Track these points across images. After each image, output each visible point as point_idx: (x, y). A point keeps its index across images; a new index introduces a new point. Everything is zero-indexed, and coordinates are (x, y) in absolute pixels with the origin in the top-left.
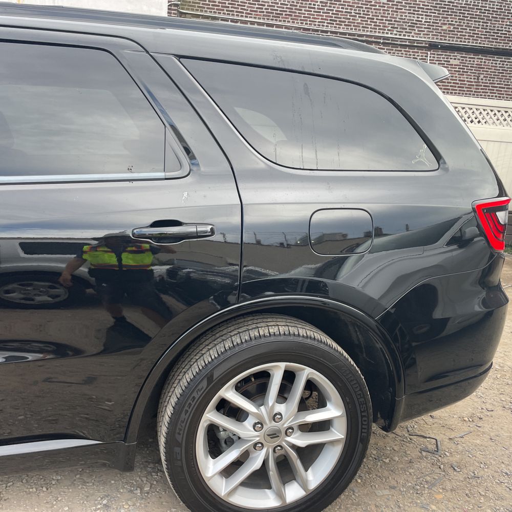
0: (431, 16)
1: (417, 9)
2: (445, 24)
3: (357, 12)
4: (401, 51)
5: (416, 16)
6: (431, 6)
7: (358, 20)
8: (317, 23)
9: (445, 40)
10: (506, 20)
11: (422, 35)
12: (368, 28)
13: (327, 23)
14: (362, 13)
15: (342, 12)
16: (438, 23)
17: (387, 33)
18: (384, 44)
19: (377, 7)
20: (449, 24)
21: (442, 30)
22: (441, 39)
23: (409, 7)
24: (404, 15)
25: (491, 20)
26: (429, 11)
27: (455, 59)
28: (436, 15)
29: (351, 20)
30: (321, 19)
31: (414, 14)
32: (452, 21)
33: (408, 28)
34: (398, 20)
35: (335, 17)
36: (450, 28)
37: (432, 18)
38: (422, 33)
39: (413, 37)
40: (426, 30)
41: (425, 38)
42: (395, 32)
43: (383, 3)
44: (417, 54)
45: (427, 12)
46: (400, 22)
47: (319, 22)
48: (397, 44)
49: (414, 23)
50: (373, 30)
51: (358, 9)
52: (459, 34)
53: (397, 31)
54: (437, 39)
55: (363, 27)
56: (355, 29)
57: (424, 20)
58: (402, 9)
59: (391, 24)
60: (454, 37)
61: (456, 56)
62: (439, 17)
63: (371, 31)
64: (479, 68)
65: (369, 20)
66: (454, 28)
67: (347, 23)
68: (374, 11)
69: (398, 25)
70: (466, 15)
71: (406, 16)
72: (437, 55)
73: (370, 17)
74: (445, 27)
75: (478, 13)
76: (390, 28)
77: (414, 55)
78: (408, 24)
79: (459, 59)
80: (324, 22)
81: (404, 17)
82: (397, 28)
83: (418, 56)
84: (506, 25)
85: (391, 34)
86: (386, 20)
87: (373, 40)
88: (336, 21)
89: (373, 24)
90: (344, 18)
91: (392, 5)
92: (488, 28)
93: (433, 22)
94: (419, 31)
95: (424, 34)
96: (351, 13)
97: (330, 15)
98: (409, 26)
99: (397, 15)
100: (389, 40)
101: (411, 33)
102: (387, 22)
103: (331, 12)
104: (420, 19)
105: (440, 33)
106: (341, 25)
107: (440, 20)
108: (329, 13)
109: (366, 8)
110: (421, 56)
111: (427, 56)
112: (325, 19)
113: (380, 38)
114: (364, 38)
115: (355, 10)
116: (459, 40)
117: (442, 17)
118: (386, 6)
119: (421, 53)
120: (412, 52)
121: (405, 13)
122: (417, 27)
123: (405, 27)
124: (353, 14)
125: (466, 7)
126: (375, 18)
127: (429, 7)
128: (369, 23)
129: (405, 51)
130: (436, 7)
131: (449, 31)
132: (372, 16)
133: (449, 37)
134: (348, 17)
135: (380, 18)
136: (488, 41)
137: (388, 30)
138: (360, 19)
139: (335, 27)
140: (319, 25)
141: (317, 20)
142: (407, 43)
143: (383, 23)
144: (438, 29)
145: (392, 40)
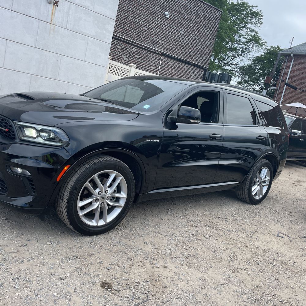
0: (163, 41)
1: (158, 36)
2: (168, 46)
3: (135, 31)
4: (151, 54)
5: (158, 39)
6: (164, 36)
7: (134, 35)
8: (120, 34)
9: (168, 53)
10: (190, 49)
11: (159, 49)
12: (138, 40)
13: (121, 33)
14: (136, 32)
15: (128, 30)
16: (166, 45)
17: (146, 44)
18: (144, 49)
19: (143, 31)
20: (170, 46)
21: (167, 48)
22: (166, 52)
23: (156, 34)
24: (153, 37)
25: (185, 48)
26: (163, 38)
27: (170, 62)
28: (165, 41)
29: (132, 35)
30: (119, 31)
31: (157, 38)
32: (171, 45)
33: (154, 44)
34: (150, 39)
35: (125, 32)
36: (170, 47)
37: (164, 42)
38: (159, 47)
39: (156, 48)
40: (161, 46)
41: (160, 50)
42: (149, 45)
43: (146, 30)
44: (156, 57)
45: (162, 39)
46: (151, 40)
47: (118, 32)
48: (149, 50)
49: (157, 42)
50: (140, 42)
51: (135, 30)
52: (173, 51)
53: (150, 44)
54: (165, 51)
55: (136, 39)
56: (133, 39)
57: (160, 42)
58: (152, 35)
59: (148, 41)
60: (171, 52)
61: (171, 61)
62: (166, 42)
63: (139, 42)
64: (179, 68)
65: (139, 37)
66: (171, 48)
67: (130, 36)
68: (142, 33)
69: (150, 41)
70: (176, 43)
71: (154, 38)
72: (164, 59)
73: (140, 35)
74: (168, 47)
75: (180, 44)
76: (147, 42)
77: (155, 57)
78: (154, 42)
79: (172, 62)
80: (120, 33)
81: (153, 39)
82: (150, 43)
83: (157, 58)
84: (190, 51)
85: (147, 45)
86: (146, 38)
87: (140, 46)
88: (125, 33)
89: (141, 39)
90: (129, 33)
91: (149, 32)
92: (184, 51)
93: (164, 44)
94: (158, 46)
95: (160, 48)
96: (132, 31)
97: (123, 30)
98: (155, 43)
99: (150, 37)
100: (146, 48)
101: (155, 46)
102: (146, 39)
103: (123, 29)
104: (159, 41)
105: (166, 49)
106: (127, 36)
107: (167, 43)
108: (122, 29)
109: (138, 30)
110: (158, 58)
111: (160, 59)
112: (121, 32)
113: (143, 46)
114: (136, 45)
115: (134, 30)
116: (173, 54)
117: (168, 42)
118: (147, 32)
119: (158, 56)
120: (155, 55)
121: (154, 37)
122: (158, 45)
123: (153, 43)
124: (133, 32)
125: (176, 40)
126: (142, 36)
127: (163, 37)
128: (139, 38)
129: (152, 54)
130: (166, 37)
131: (170, 49)
132: (141, 35)
133: (169, 52)
134: (131, 33)
135: (143, 37)
136: (183, 57)
137: (146, 43)
138: (135, 35)
139: (125, 36)
140: (118, 34)
141: (117, 31)
142: (153, 51)
143: (144, 39)
144: (165, 47)
145: (147, 48)
